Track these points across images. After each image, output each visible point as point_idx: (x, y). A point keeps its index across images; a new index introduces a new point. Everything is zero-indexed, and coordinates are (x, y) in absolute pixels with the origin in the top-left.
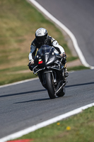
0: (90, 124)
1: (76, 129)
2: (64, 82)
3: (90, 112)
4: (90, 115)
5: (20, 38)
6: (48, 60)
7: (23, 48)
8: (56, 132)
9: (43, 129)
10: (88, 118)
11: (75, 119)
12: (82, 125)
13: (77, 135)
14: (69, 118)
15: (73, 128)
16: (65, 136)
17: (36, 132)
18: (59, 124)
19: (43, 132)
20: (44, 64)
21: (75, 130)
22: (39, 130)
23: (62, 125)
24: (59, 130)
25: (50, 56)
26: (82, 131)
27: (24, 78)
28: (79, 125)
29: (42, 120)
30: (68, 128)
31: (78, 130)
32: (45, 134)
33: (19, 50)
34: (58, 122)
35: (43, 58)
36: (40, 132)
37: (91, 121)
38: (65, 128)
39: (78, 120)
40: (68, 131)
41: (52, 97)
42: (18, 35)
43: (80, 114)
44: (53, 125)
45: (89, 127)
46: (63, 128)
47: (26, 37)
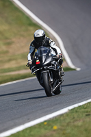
0: (76, 123)
1: (63, 128)
2: (60, 81)
3: (76, 112)
4: (76, 115)
5: (8, 41)
6: (45, 61)
7: (11, 50)
8: (43, 131)
9: (31, 128)
10: (74, 118)
11: (62, 118)
12: (68, 125)
13: (64, 134)
14: (55, 117)
15: (60, 127)
16: (52, 135)
17: (24, 131)
18: (46, 123)
19: (30, 131)
20: (41, 65)
21: (61, 129)
22: (26, 129)
23: (49, 125)
24: (46, 129)
25: (47, 57)
26: (69, 130)
27: (12, 80)
28: (66, 124)
29: (29, 120)
30: (55, 128)
31: (65, 130)
32: (32, 133)
33: (7, 52)
34: (45, 121)
35: (41, 59)
36: (28, 131)
37: (77, 120)
38: (52, 127)
39: (64, 120)
40: (55, 130)
41: (49, 95)
42: (7, 38)
43: (67, 114)
44: (40, 125)
45: (75, 126)
46: (50, 127)
47: (14, 40)
